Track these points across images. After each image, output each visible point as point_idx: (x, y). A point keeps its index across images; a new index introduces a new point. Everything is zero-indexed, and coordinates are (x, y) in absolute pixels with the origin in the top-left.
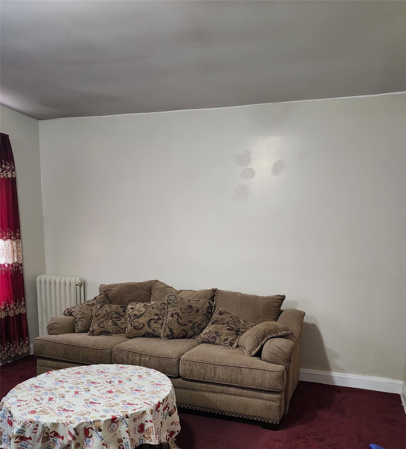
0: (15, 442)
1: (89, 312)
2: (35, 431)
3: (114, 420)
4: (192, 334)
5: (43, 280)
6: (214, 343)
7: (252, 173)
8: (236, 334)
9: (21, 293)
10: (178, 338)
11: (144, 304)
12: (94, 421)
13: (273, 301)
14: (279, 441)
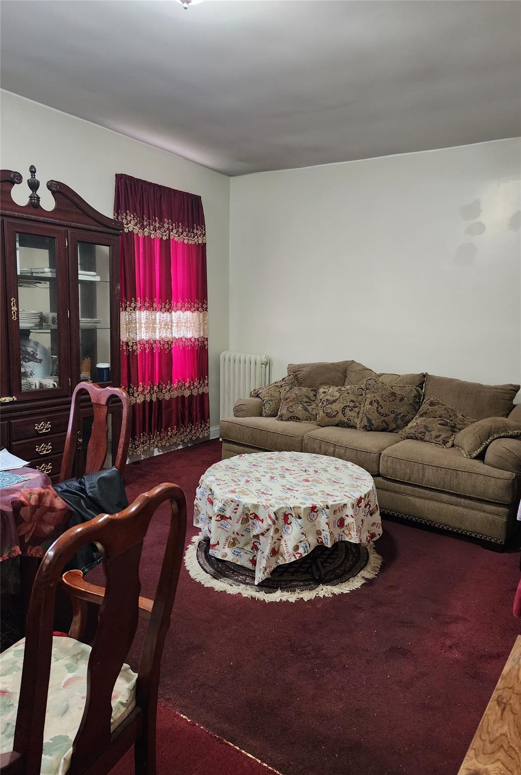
0: (216, 520)
1: (277, 394)
2: (235, 511)
3: (313, 509)
4: (395, 427)
5: (227, 357)
6: (422, 439)
7: (481, 228)
8: (451, 431)
9: (205, 371)
10: (377, 430)
11: (338, 388)
12: (294, 508)
13: (503, 391)
14: (504, 564)
